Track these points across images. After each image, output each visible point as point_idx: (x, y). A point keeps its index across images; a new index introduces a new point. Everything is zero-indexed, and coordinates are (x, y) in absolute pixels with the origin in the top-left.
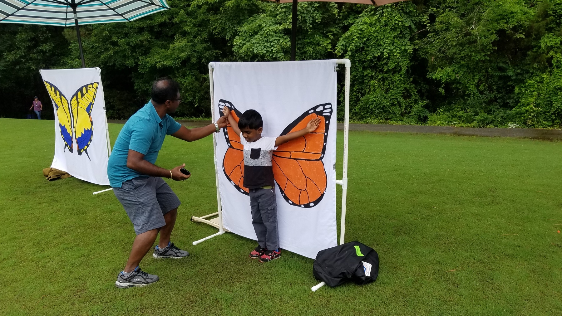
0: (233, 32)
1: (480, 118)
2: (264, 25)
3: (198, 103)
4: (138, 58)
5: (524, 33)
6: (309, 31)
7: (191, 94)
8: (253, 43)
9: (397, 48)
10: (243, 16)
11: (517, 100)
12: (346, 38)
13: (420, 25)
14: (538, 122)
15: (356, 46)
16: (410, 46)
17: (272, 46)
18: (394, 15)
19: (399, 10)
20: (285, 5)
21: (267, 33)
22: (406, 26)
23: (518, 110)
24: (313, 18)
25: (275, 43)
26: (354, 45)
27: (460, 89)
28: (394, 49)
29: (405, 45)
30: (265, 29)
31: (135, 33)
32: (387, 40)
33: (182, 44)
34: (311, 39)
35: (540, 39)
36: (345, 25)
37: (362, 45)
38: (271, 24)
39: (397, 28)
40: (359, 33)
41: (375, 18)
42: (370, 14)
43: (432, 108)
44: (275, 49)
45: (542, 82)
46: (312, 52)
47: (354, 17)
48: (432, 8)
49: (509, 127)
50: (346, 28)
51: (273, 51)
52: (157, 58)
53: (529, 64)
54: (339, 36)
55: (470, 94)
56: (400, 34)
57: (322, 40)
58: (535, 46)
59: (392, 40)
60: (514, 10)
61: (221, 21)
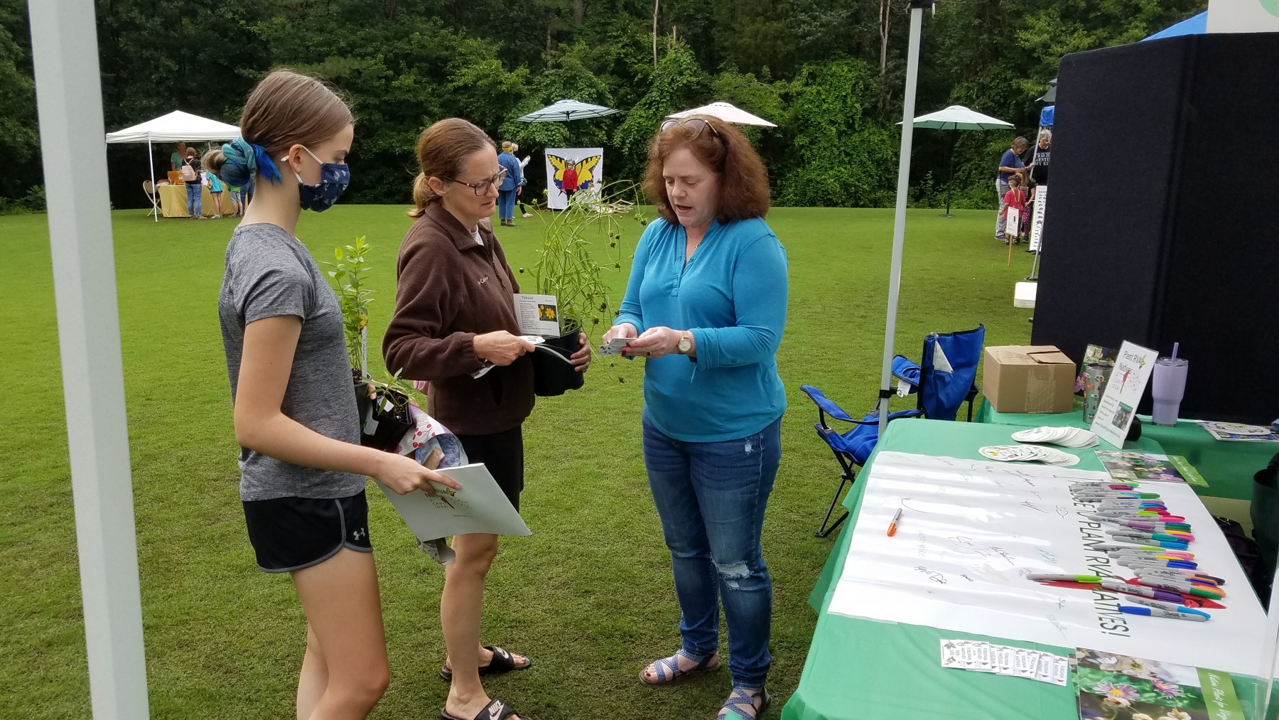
12: (624, 130)
15: (634, 138)
35: (794, 138)
37: (639, 138)
41: (651, 112)
45: (798, 176)
53: (787, 160)
58: (791, 145)
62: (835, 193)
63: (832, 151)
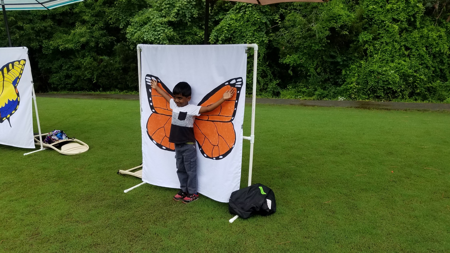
0: (125, 22)
1: (318, 93)
2: (152, 17)
3: (96, 79)
4: (42, 42)
5: (348, 31)
6: (188, 23)
7: (90, 72)
8: (143, 32)
9: (256, 39)
10: (134, 9)
11: (344, 80)
12: (217, 30)
13: (273, 22)
14: (359, 96)
16: (266, 37)
17: (159, 34)
18: (254, 13)
19: (258, 10)
20: (169, 2)
21: (154, 24)
22: (263, 23)
23: (345, 87)
24: (191, 13)
25: (162, 32)
26: (224, 35)
27: (303, 71)
28: (254, 40)
29: (262, 37)
30: (153, 20)
31: (39, 19)
32: (249, 33)
33: (82, 30)
34: (190, 30)
35: (358, 35)
36: (216, 20)
37: (230, 36)
38: (158, 16)
39: (256, 23)
40: (227, 27)
41: (240, 15)
42: (235, 12)
43: (283, 86)
44: (162, 37)
45: (361, 67)
46: (191, 40)
47: (223, 14)
48: (282, 9)
49: (339, 100)
50: (217, 23)
51: (160, 39)
52: (60, 41)
53: (352, 54)
54: (211, 29)
55: (310, 75)
56: (258, 28)
57: (198, 31)
58: (355, 41)
59: (252, 33)
60: (341, 14)
61: (115, 13)
62: (394, 83)
63: (394, 46)
